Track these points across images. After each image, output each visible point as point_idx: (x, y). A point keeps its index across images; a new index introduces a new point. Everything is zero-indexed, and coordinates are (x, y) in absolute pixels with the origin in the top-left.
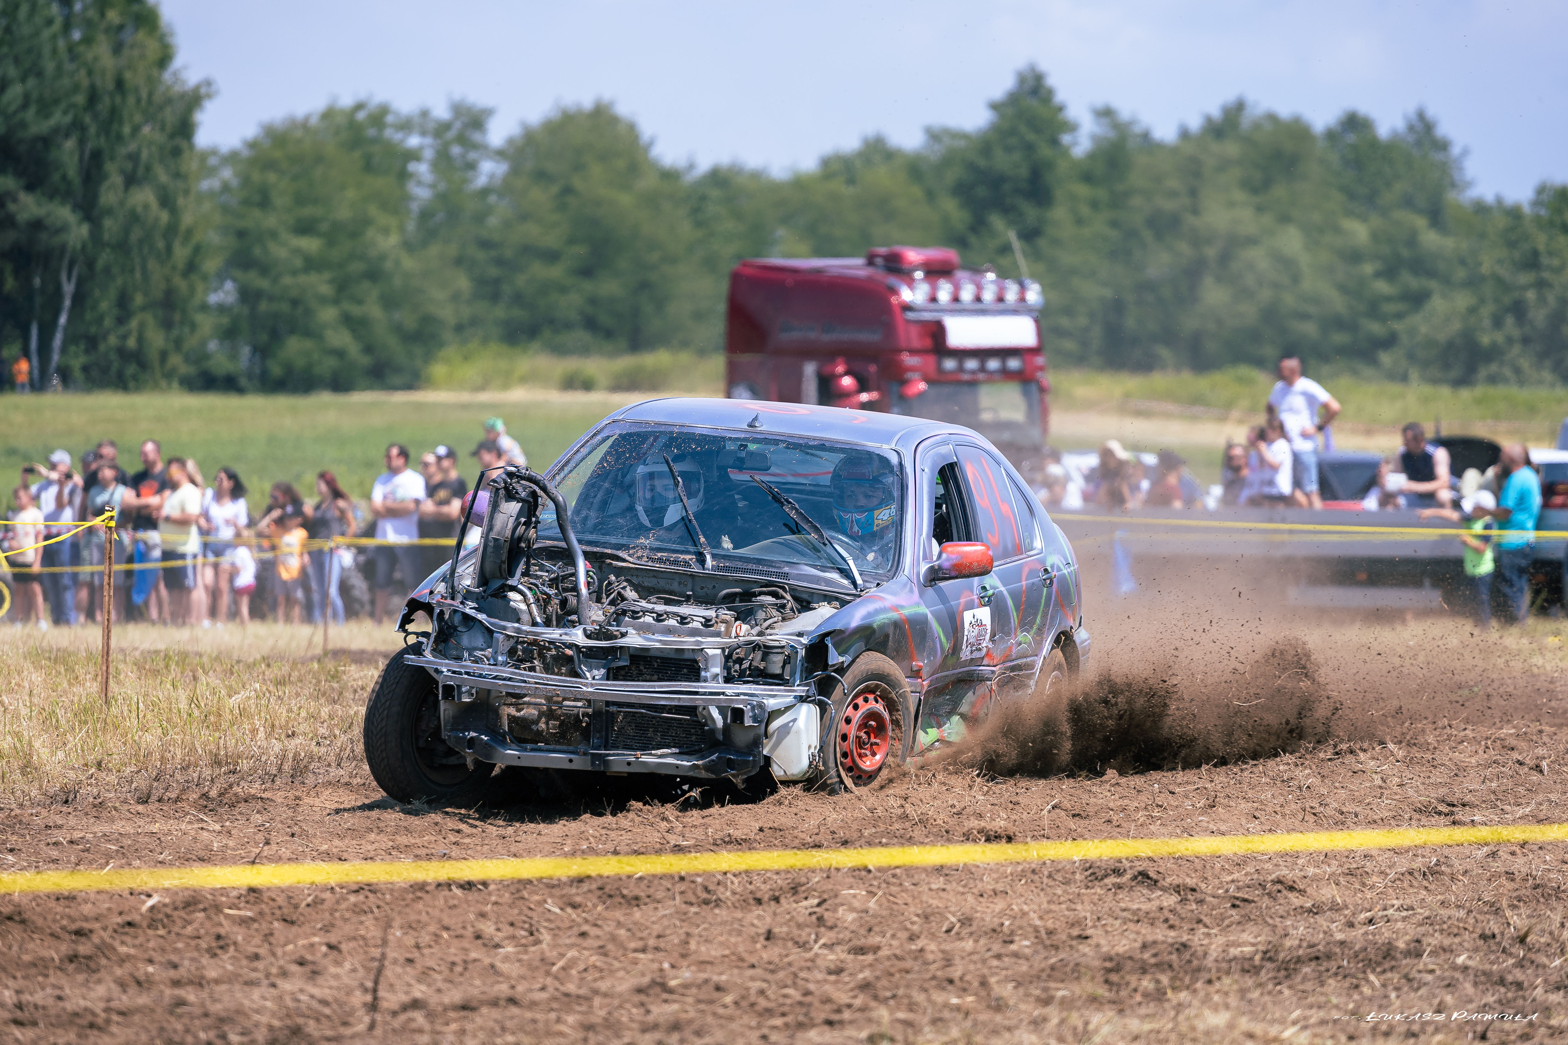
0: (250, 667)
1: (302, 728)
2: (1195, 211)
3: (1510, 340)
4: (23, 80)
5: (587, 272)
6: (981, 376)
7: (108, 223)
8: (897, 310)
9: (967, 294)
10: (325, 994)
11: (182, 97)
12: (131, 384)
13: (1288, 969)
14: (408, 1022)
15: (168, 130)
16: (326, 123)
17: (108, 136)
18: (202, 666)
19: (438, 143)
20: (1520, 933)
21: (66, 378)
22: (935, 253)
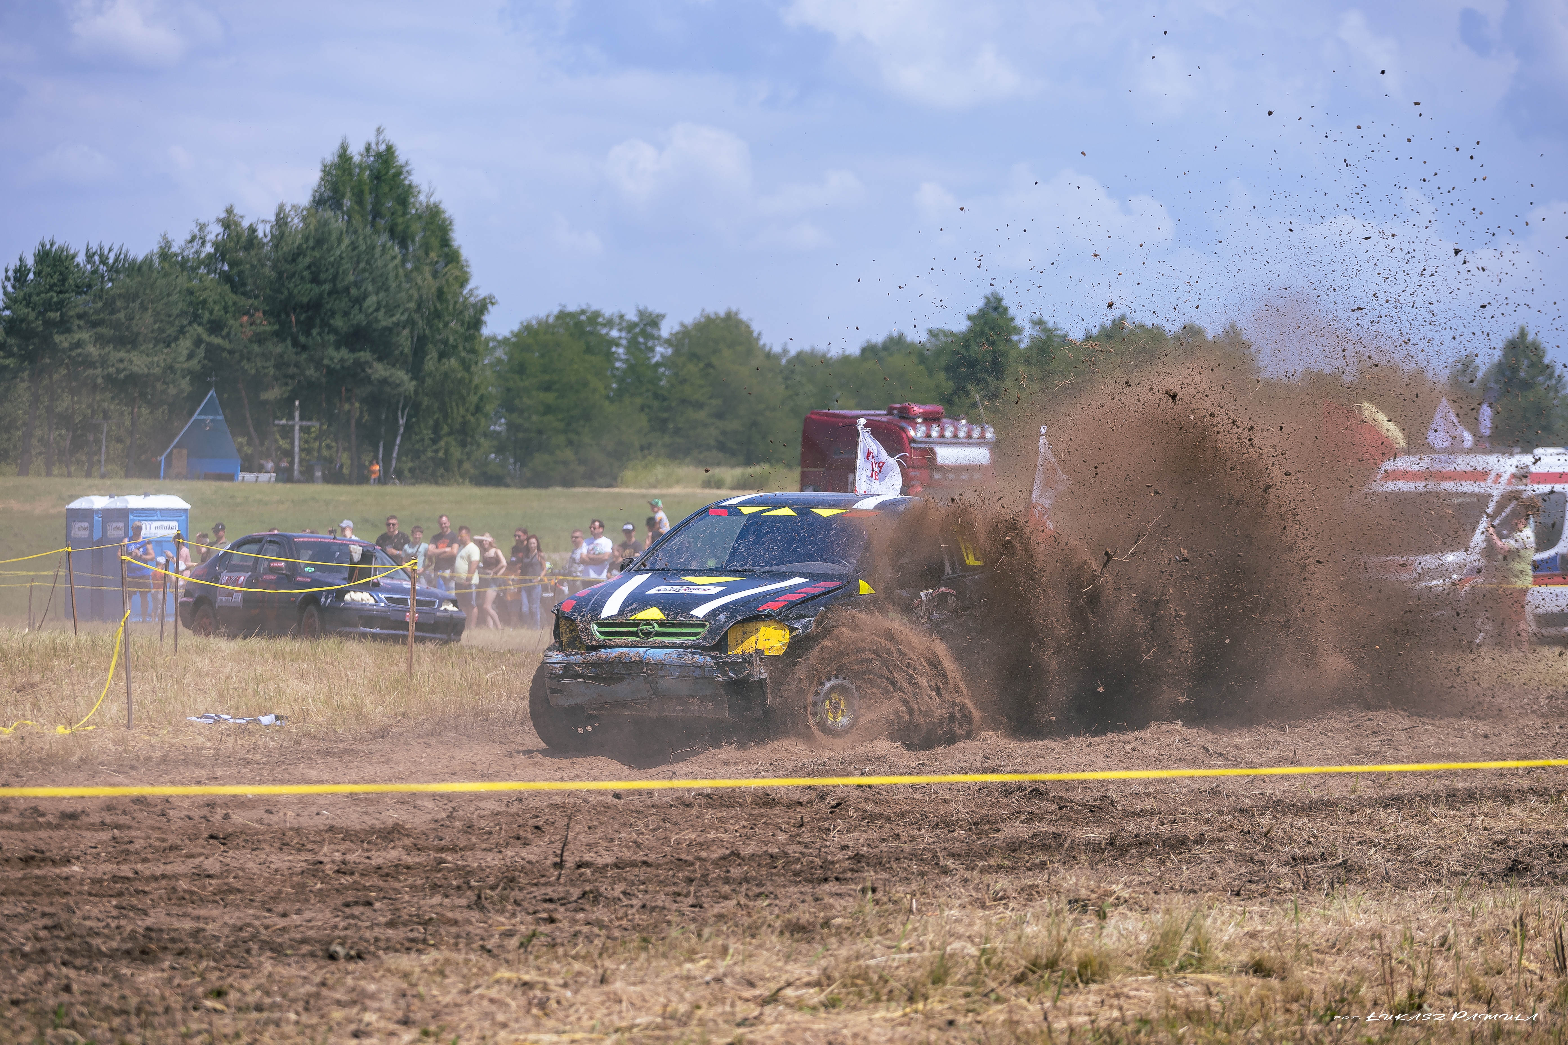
0: (501, 655)
4: (377, 294)
5: (721, 415)
6: (957, 483)
7: (429, 381)
8: (906, 441)
9: (948, 433)
10: (532, 857)
11: (474, 305)
12: (440, 480)
13: (1122, 850)
14: (581, 875)
15: (466, 325)
16: (560, 321)
17: (431, 327)
18: (471, 654)
19: (630, 335)
20: (1265, 830)
21: (400, 475)
22: (929, 408)
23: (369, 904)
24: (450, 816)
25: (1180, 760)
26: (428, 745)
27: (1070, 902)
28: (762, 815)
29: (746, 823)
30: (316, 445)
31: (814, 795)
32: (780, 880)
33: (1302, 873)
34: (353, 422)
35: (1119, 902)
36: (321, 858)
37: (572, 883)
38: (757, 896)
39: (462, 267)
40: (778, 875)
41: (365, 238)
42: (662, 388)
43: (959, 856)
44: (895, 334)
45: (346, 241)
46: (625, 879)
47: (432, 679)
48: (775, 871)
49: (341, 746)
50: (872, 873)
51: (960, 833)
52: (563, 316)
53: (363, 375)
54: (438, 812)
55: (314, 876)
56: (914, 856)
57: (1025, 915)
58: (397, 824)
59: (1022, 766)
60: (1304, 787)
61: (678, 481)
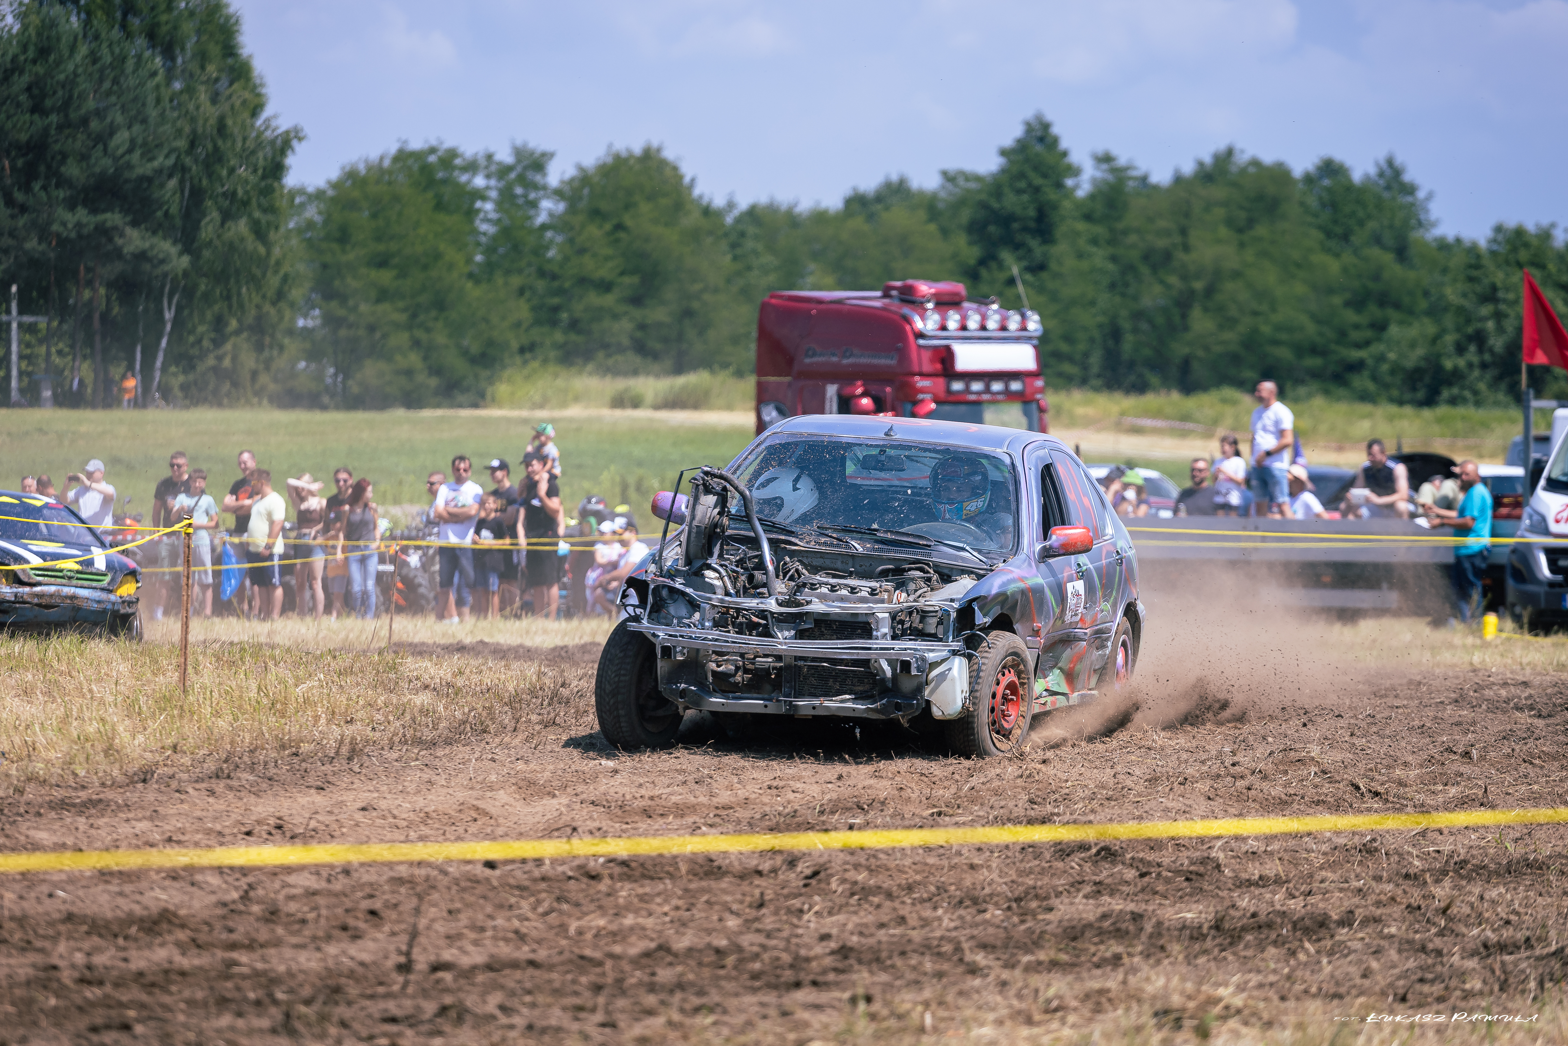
0: (318, 658)
1: (360, 714)
2: (1186, 248)
3: (1470, 365)
4: (129, 127)
5: (638, 299)
6: (986, 397)
7: (206, 254)
8: (911, 337)
9: (973, 323)
10: (366, 957)
11: (273, 142)
12: (225, 401)
13: (1232, 937)
14: (438, 981)
15: (260, 172)
16: (398, 165)
17: (210, 176)
18: (273, 658)
19: (501, 184)
20: (1443, 905)
21: (166, 395)
22: (945, 286)
23: (126, 1027)
24: (245, 897)
25: (1318, 803)
26: (212, 792)
27: (1156, 1014)
28: (703, 891)
29: (680, 903)
30: (43, 350)
31: (779, 860)
32: (729, 986)
33: (1497, 967)
34: (97, 316)
35: (1229, 1013)
36: (56, 961)
37: (425, 993)
38: (697, 1010)
39: (255, 87)
40: (728, 978)
41: (110, 46)
42: (550, 261)
43: (994, 947)
44: (894, 178)
45: (83, 50)
46: (502, 987)
47: (216, 695)
48: (722, 972)
49: (83, 795)
50: (866, 974)
51: (995, 913)
52: (403, 156)
53: (110, 247)
54: (227, 891)
55: (45, 987)
56: (926, 948)
57: (1091, 1034)
58: (166, 910)
59: (1084, 814)
60: (1500, 841)
61: (577, 399)
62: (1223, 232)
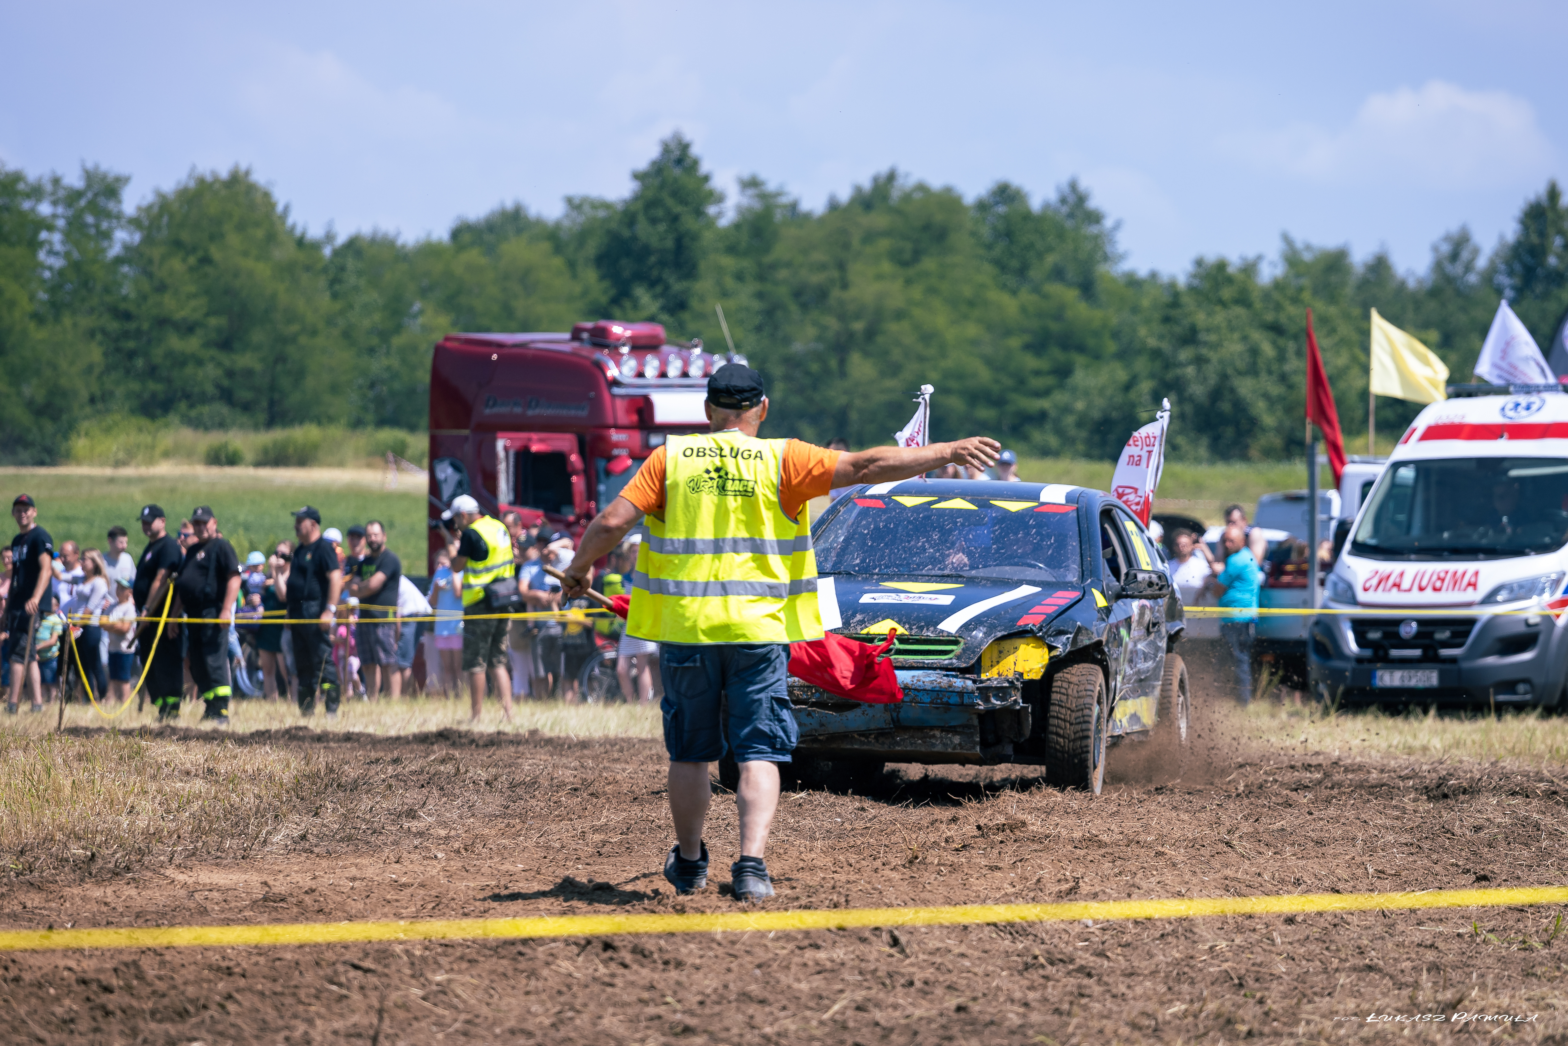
5: (226, 343)
8: (605, 386)
9: (674, 369)
19: (70, 213)
22: (643, 329)
44: (509, 205)
61: (166, 454)
62: (887, 267)
